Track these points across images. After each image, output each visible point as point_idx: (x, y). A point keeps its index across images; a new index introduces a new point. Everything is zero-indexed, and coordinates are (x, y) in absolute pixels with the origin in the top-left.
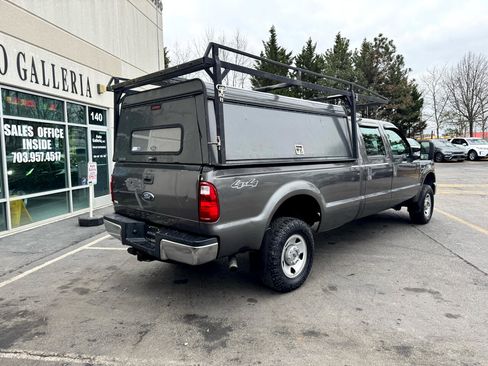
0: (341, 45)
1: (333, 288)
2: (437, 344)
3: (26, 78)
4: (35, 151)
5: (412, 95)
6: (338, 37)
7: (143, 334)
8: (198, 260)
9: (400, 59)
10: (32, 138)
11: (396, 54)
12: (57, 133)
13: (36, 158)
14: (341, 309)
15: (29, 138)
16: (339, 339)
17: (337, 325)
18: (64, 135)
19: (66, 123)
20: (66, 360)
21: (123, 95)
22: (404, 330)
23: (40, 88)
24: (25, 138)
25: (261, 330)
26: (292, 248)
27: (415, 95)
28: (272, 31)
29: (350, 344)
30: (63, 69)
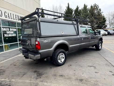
0: (85, 7)
1: (71, 65)
2: (90, 79)
3: (7, 17)
4: (10, 34)
5: (103, 19)
6: (85, 5)
7: (24, 75)
8: (36, 59)
9: (100, 10)
10: (9, 31)
11: (99, 8)
12: (15, 30)
13: (10, 35)
14: (71, 70)
15: (8, 31)
16: (67, 77)
17: (68, 74)
18: (16, 30)
19: (17, 28)
20: (6, 80)
21: (23, 21)
22: (83, 76)
23: (10, 19)
24: (7, 31)
25: (50, 75)
26: (61, 56)
27: (104, 19)
28: (68, 4)
29: (69, 78)
30: (16, 15)
